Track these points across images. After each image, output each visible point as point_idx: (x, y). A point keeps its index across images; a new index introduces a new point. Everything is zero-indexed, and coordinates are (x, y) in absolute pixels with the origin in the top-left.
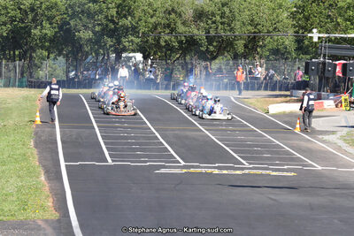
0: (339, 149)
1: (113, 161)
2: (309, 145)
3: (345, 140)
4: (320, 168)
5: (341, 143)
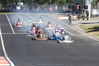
1: (15, 33)
2: (70, 28)
4: (73, 35)
5: (78, 28)
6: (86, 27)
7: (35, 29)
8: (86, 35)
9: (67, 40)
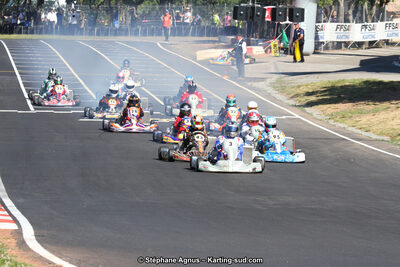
0: (269, 96)
1: (35, 109)
3: (274, 87)
6: (299, 86)
7: (136, 114)
8: (297, 116)
9: (237, 159)
